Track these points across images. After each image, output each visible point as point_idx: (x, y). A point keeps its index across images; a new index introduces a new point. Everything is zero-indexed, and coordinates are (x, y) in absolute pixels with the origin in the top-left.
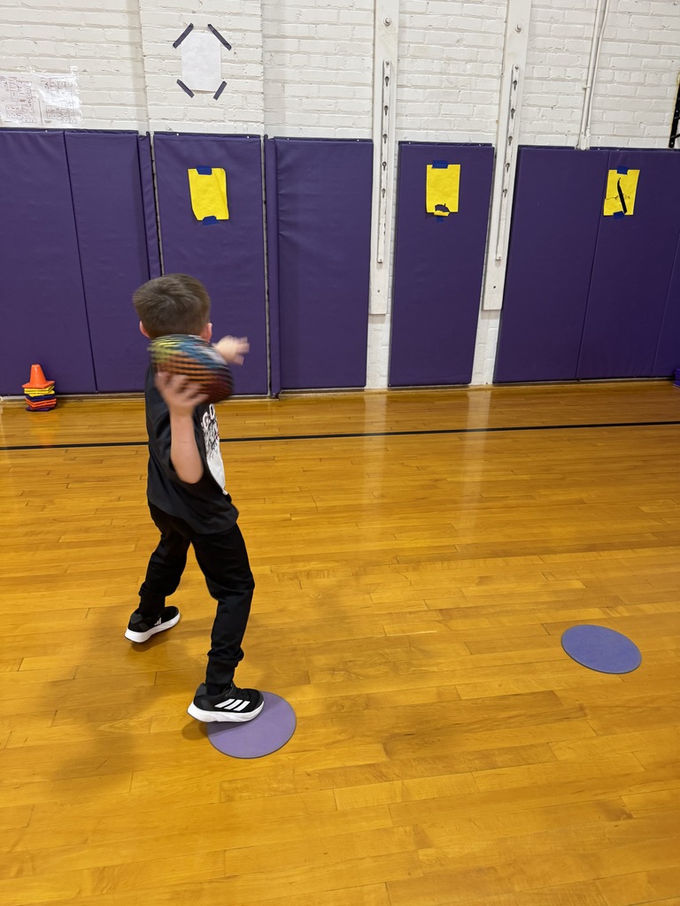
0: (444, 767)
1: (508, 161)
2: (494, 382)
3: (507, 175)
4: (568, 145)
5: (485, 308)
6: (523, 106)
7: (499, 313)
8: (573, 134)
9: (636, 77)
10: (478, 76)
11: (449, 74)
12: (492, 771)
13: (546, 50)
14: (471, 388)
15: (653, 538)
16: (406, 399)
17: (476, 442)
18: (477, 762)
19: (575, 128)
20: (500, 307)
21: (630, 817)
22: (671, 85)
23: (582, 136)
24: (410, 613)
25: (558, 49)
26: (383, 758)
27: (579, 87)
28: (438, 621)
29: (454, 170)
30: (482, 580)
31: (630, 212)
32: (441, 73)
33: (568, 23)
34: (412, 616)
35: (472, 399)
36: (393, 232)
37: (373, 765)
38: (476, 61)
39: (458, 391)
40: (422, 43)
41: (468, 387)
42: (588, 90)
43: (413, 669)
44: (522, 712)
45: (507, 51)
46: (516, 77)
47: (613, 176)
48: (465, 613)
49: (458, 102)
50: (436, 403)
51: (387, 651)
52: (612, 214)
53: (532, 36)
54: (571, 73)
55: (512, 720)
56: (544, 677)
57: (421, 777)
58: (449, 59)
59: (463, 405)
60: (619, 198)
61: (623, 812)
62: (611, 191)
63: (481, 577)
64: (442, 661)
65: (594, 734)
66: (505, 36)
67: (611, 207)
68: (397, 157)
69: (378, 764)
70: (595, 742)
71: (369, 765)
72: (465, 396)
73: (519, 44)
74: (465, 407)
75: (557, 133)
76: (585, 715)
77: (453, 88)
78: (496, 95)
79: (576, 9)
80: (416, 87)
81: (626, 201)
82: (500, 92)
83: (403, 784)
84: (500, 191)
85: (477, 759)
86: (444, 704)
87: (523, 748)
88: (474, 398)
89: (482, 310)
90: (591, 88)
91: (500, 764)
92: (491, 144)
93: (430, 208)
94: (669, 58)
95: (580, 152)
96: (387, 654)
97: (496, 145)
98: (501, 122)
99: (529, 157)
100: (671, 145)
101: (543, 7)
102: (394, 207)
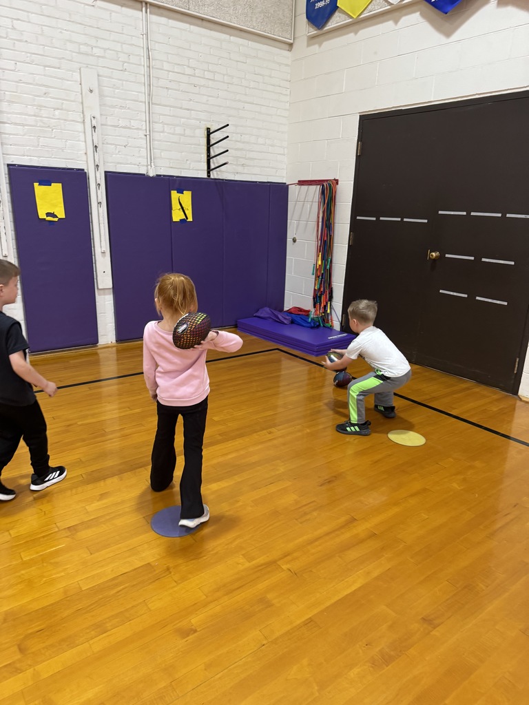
0: (67, 645)
1: (98, 182)
2: (116, 341)
3: (99, 192)
4: (141, 172)
5: (100, 287)
6: (103, 144)
7: (112, 290)
8: (143, 165)
9: (179, 130)
10: (65, 120)
11: (41, 117)
12: (104, 635)
13: (114, 107)
14: (99, 347)
15: (220, 438)
16: (45, 362)
17: (110, 388)
18: (93, 632)
19: (144, 162)
20: (111, 286)
21: (195, 631)
22: (202, 137)
23: (149, 167)
24: (43, 537)
25: (122, 107)
26: (18, 656)
27: (141, 134)
28: (67, 537)
29: (57, 188)
30: (103, 496)
31: (190, 219)
32: (34, 116)
33: (126, 90)
34: (46, 538)
35: (101, 355)
36: (13, 233)
37: (10, 664)
38: (61, 109)
39: (89, 350)
40: (16, 92)
41: (97, 346)
42: (148, 136)
43: (45, 579)
44: (127, 585)
45: (85, 105)
46: (94, 123)
47: (174, 194)
48: (86, 525)
49: (52, 138)
50: (71, 362)
51: (23, 572)
52: (178, 220)
53: (101, 96)
54: (134, 123)
55: (120, 593)
56: (144, 555)
57: (48, 660)
58: (41, 106)
59: (95, 362)
60: (181, 210)
61: (192, 630)
62: (175, 205)
63: (101, 495)
64: (68, 566)
65: (175, 584)
66: (82, 94)
67: (177, 216)
68: (7, 176)
69: (14, 663)
70: (175, 589)
71: (5, 666)
72: (96, 354)
73: (92, 101)
74: (97, 362)
75: (131, 164)
76: (170, 573)
77: (46, 127)
78: (82, 135)
79: (131, 82)
80: (16, 124)
81: (186, 212)
82: (84, 132)
83: (34, 669)
84: (96, 203)
85: (93, 630)
86: (68, 599)
87: (127, 610)
88: (102, 354)
89: (98, 288)
90: (150, 135)
91: (109, 628)
92: (83, 170)
93: (42, 215)
94: (197, 119)
95: (149, 177)
96: (23, 574)
97: (88, 170)
98: (88, 153)
99: (114, 180)
100: (209, 176)
101: (106, 77)
102: (11, 214)
